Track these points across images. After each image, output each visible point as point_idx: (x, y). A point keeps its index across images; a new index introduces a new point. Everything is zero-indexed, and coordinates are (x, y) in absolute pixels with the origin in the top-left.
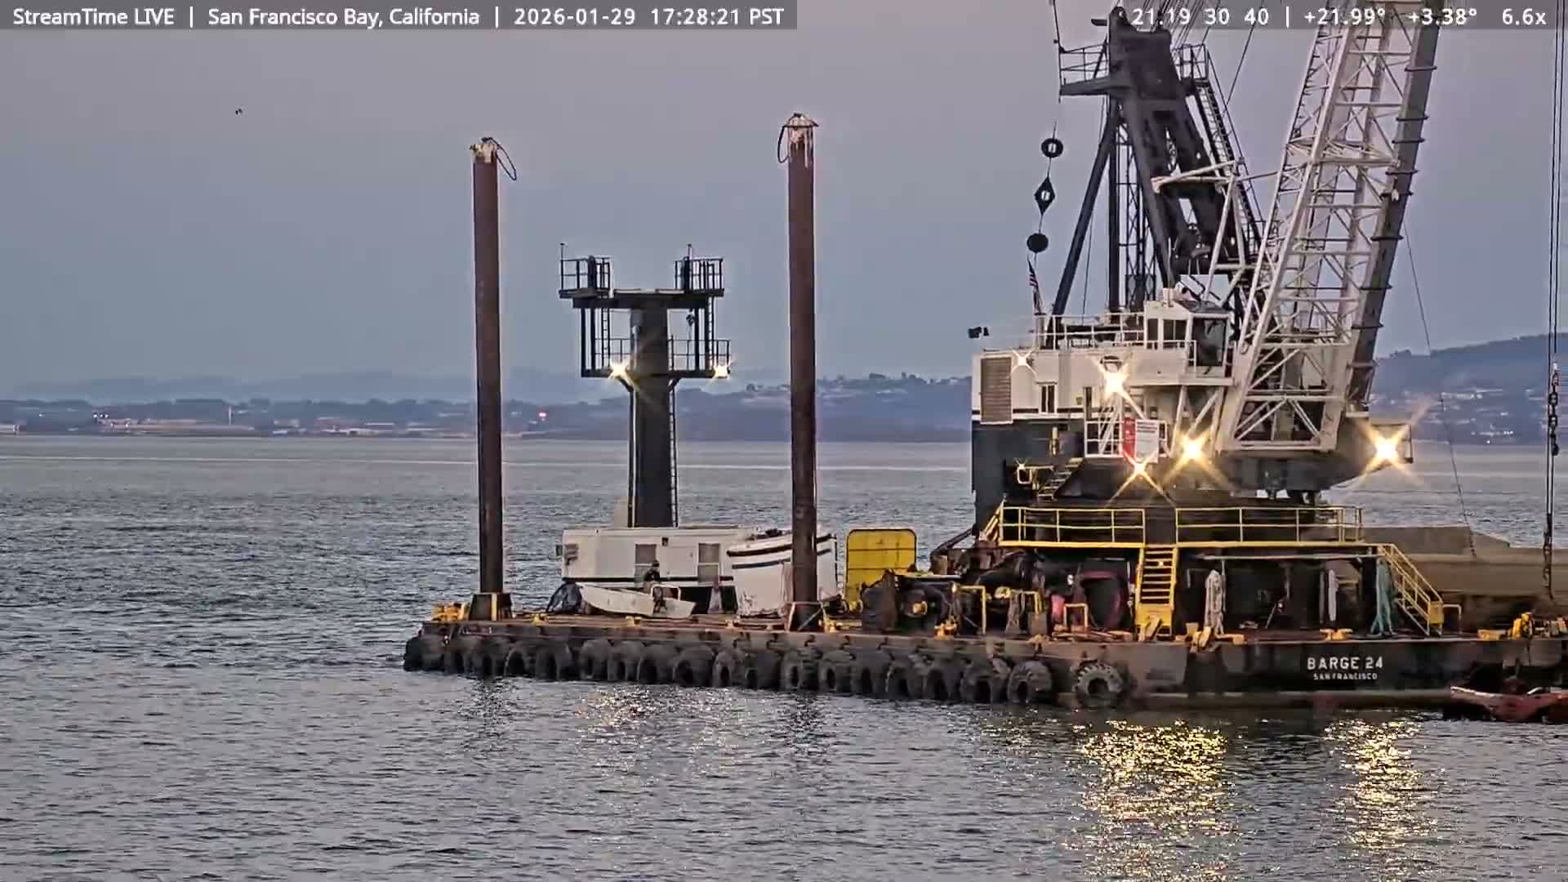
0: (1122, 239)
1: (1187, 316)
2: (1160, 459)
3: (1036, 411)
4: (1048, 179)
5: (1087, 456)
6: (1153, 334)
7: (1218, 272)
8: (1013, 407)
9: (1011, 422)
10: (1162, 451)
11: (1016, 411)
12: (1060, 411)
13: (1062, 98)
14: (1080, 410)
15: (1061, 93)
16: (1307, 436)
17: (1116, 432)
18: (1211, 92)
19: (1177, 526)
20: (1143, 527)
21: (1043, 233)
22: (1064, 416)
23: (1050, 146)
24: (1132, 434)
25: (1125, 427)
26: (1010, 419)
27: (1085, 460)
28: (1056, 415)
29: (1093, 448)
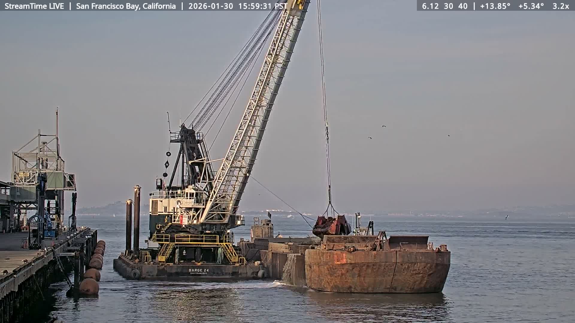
0: (185, 175)
1: (194, 192)
2: (188, 224)
3: (163, 212)
4: (167, 161)
5: (173, 223)
6: (187, 196)
7: (202, 182)
8: (158, 211)
9: (158, 215)
10: (188, 222)
11: (159, 212)
12: (168, 212)
13: (171, 143)
14: (172, 212)
15: (170, 142)
16: (222, 219)
17: (179, 217)
18: (203, 142)
19: (176, 239)
20: (169, 239)
21: (166, 173)
22: (169, 213)
23: (168, 153)
24: (182, 218)
25: (181, 216)
26: (157, 214)
27: (172, 224)
28: (167, 213)
29: (174, 221)
